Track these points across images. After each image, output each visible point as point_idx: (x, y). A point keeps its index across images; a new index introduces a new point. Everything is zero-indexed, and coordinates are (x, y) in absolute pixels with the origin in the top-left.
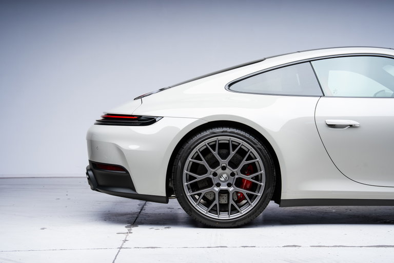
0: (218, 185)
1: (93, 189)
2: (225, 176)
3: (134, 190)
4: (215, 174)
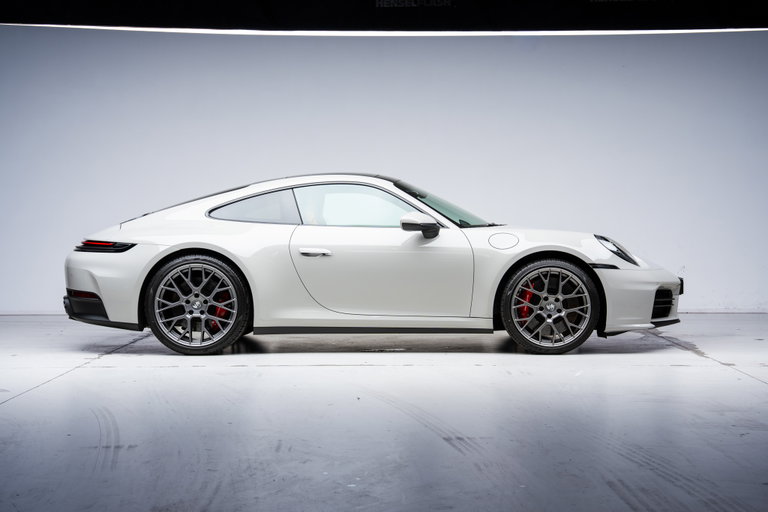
0: (191, 312)
1: (70, 318)
2: (198, 303)
3: (107, 317)
4: (188, 302)
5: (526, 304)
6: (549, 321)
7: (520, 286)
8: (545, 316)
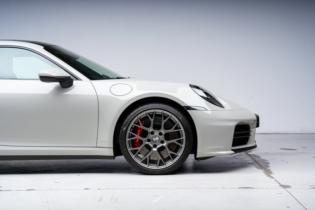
5: (137, 137)
6: (155, 149)
7: (132, 123)
8: (152, 146)
